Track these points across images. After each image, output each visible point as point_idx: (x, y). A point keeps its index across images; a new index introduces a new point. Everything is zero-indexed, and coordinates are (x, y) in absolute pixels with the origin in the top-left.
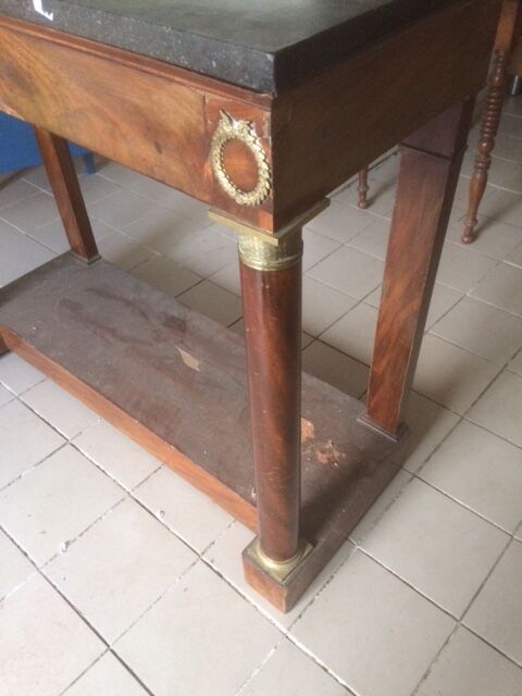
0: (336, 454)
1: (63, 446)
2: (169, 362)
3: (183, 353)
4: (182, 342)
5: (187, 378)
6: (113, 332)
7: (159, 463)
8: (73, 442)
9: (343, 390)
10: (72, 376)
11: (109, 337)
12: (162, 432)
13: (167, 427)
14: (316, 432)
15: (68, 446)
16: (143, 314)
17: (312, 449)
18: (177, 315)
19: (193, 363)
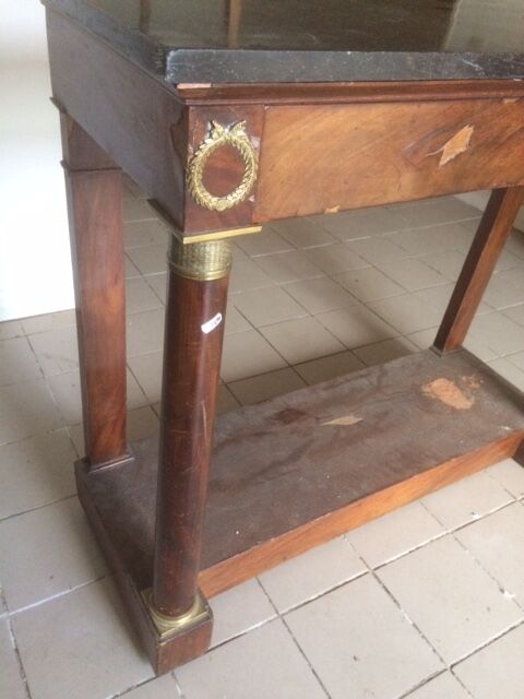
2: (343, 435)
3: (333, 422)
5: (369, 429)
8: (373, 567)
15: (377, 573)
18: (274, 411)
19: (349, 420)
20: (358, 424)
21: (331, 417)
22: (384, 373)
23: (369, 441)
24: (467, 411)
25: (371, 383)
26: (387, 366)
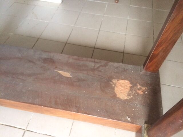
0: (144, 88)
1: (24, 133)
2: (57, 78)
3: (60, 72)
4: (56, 67)
5: (69, 82)
6: (22, 74)
7: (72, 121)
8: (27, 129)
9: (129, 64)
10: (15, 102)
11: (21, 77)
12: (75, 110)
13: (76, 106)
14: (131, 83)
15: (27, 132)
16: (30, 61)
17: (135, 90)
18: (46, 57)
19: (67, 74)
20: (68, 78)
21: (62, 70)
22: (106, 65)
23: (62, 86)
24: (121, 100)
25: (94, 66)
26: (111, 64)
